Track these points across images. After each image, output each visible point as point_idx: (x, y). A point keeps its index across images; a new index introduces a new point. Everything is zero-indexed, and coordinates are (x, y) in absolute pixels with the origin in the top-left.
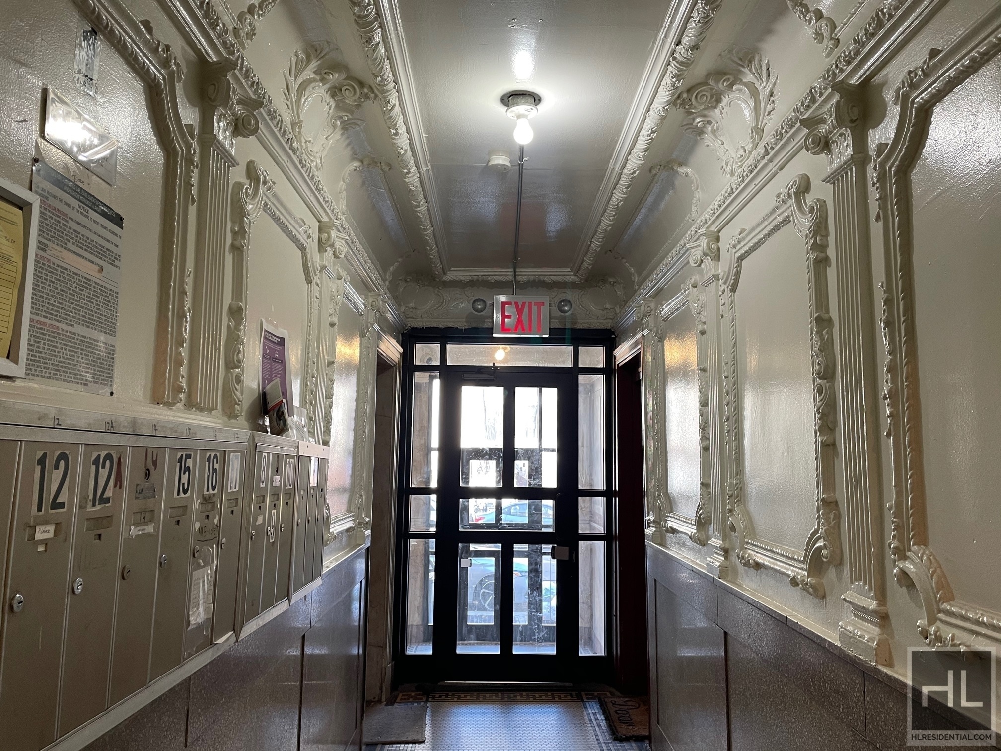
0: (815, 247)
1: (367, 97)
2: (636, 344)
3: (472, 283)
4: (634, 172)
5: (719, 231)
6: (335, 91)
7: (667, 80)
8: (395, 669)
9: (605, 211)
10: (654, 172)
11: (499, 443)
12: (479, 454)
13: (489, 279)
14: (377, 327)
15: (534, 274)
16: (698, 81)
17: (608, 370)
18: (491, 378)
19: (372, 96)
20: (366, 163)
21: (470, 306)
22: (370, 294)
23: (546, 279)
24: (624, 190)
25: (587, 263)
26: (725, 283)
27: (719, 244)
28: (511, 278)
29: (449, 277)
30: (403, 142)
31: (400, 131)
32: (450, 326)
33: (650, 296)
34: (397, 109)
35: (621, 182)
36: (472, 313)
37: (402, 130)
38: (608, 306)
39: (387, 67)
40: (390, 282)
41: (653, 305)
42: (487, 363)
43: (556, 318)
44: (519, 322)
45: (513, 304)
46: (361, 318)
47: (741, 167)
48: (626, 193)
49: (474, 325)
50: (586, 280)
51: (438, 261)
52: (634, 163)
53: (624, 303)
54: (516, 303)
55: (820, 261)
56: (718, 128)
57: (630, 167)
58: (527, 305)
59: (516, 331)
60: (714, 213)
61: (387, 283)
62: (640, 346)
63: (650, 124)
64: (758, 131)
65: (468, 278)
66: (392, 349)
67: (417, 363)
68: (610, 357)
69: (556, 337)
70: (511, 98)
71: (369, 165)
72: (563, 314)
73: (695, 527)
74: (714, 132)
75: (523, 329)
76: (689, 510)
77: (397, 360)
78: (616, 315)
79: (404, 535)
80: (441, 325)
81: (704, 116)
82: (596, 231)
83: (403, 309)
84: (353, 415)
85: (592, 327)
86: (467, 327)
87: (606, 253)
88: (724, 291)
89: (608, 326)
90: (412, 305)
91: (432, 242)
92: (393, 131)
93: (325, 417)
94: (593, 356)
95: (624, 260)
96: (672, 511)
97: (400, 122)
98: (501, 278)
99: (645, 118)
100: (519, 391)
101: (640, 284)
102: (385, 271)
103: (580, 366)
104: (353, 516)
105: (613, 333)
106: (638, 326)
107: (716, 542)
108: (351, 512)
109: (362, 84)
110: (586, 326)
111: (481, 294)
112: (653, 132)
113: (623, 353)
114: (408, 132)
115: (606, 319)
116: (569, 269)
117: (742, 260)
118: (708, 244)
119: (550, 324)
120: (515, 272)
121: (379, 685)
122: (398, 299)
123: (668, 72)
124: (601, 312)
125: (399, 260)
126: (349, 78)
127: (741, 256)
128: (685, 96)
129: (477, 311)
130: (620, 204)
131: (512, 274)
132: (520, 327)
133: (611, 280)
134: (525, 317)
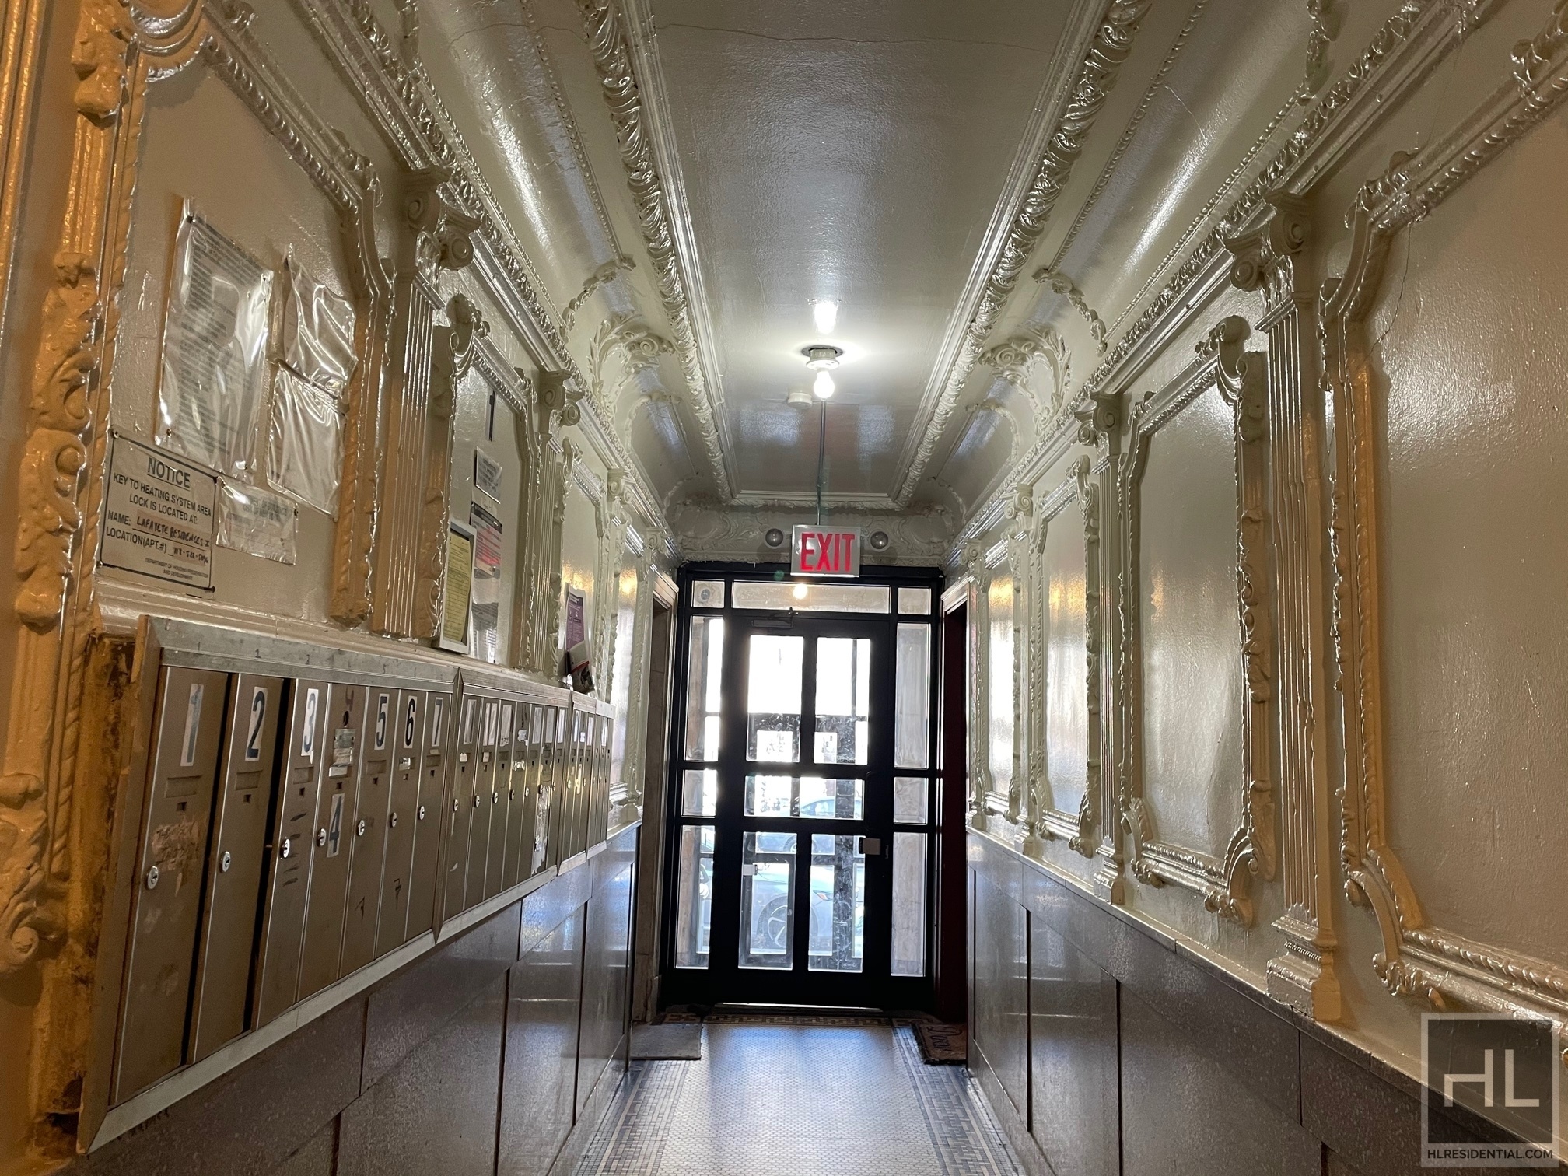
0: (1088, 529)
1: (665, 350)
2: (963, 590)
3: (767, 508)
4: (947, 413)
5: (1032, 485)
6: (633, 346)
7: (966, 346)
8: (663, 984)
9: (921, 442)
10: (970, 410)
11: (795, 708)
12: (770, 722)
13: (787, 504)
14: (654, 567)
15: (842, 499)
16: (1000, 343)
17: (935, 617)
18: (788, 625)
19: (671, 350)
20: (654, 398)
21: (763, 535)
22: (648, 529)
23: (857, 505)
24: (939, 427)
25: (906, 490)
26: (1034, 542)
27: (1033, 499)
28: (814, 503)
29: (740, 499)
30: (698, 384)
31: (695, 377)
32: (738, 560)
33: (975, 537)
34: (696, 360)
35: (934, 419)
36: (763, 545)
37: (698, 375)
38: (935, 539)
39: (689, 332)
40: (667, 510)
41: (979, 548)
42: (782, 606)
43: (870, 552)
44: (824, 558)
45: (816, 536)
46: (639, 560)
47: (1044, 429)
48: (941, 429)
49: (768, 560)
50: (908, 507)
51: (726, 485)
52: (947, 404)
53: (953, 536)
54: (820, 536)
55: (1093, 542)
56: (1027, 382)
57: (941, 409)
58: (833, 537)
59: (819, 568)
60: (1025, 467)
61: (664, 511)
62: (965, 595)
63: (956, 375)
64: (1058, 398)
65: (761, 503)
66: (667, 589)
67: (695, 605)
68: (936, 602)
69: (870, 575)
70: (813, 351)
71: (658, 400)
72: (877, 550)
73: (1008, 804)
74: (1023, 385)
75: (828, 568)
76: (1003, 788)
77: (672, 601)
78: (944, 551)
79: (675, 820)
80: (726, 559)
81: (1013, 370)
82: (913, 462)
83: (680, 538)
84: (628, 670)
85: (915, 565)
86: (758, 562)
87: (928, 480)
88: (1033, 551)
89: (935, 564)
90: (691, 533)
91: (720, 468)
92: (688, 378)
93: (608, 675)
94: (915, 600)
95: (951, 489)
96: (992, 790)
97: (697, 369)
98: (803, 504)
99: (951, 371)
100: (822, 642)
101: (969, 517)
102: (662, 496)
103: (900, 612)
104: (626, 787)
105: (941, 573)
106: (963, 570)
107: (1023, 816)
108: (625, 782)
109: (660, 340)
110: (907, 564)
111: (778, 522)
112: (960, 383)
113: (951, 600)
114: (704, 375)
115: (933, 554)
116: (886, 495)
117: (1048, 522)
118: (1020, 499)
119: (861, 557)
120: (819, 497)
121: (642, 1001)
122: (674, 527)
123: (968, 340)
124: (927, 546)
125: (680, 483)
126: (649, 335)
127: (1046, 518)
128: (989, 355)
129: (772, 544)
130: (936, 439)
131: (816, 498)
132: (824, 566)
133: (938, 508)
134: (830, 551)
